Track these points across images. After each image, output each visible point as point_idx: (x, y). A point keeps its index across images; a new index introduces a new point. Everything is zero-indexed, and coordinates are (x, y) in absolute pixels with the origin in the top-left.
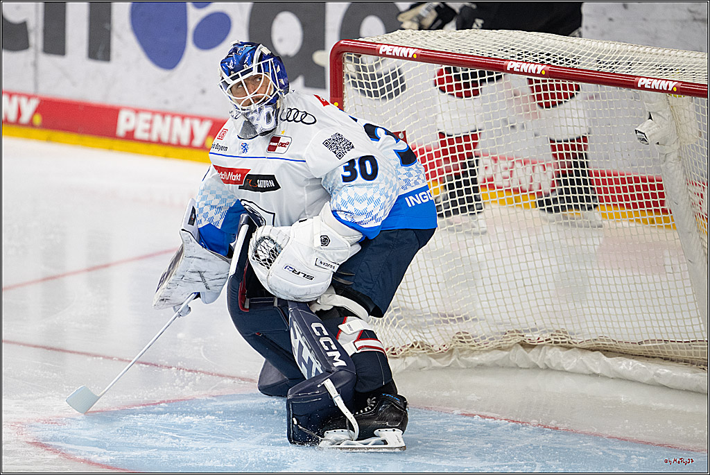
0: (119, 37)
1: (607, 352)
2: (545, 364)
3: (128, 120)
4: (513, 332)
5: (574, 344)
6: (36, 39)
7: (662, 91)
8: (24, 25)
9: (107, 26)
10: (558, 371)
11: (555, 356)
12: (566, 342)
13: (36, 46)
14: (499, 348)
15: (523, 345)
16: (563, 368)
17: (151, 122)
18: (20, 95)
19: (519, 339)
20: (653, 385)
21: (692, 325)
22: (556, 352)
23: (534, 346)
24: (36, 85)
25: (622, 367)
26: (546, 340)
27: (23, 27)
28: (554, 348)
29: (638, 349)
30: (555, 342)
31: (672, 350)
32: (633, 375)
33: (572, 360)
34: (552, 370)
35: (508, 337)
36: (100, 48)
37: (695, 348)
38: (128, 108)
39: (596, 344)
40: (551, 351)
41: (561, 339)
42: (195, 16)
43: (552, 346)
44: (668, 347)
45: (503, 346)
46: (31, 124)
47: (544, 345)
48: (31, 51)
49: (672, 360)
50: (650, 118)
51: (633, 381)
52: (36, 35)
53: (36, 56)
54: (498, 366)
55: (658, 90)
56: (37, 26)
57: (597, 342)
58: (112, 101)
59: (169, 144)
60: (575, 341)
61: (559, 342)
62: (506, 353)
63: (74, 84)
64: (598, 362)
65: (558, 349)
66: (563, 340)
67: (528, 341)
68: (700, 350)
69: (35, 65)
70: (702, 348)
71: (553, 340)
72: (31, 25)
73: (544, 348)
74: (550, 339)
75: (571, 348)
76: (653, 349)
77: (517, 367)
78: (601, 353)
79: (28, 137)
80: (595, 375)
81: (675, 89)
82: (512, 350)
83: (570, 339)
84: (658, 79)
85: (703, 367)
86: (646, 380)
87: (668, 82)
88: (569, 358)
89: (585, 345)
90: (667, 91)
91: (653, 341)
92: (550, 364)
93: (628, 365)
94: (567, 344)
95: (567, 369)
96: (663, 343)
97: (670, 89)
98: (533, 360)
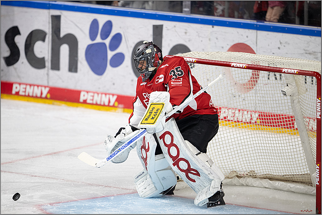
0: (81, 63)
1: (271, 179)
2: (246, 184)
3: (84, 96)
4: (233, 172)
5: (257, 176)
6: (48, 64)
7: (292, 73)
8: (43, 58)
9: (76, 58)
10: (251, 186)
11: (250, 181)
12: (254, 175)
13: (48, 67)
14: (228, 178)
15: (237, 176)
16: (253, 185)
17: (93, 96)
18: (41, 86)
19: (235, 174)
20: (288, 191)
21: (303, 169)
22: (250, 179)
23: (242, 177)
24: (48, 83)
25: (276, 185)
26: (246, 175)
27: (43, 59)
28: (250, 178)
29: (283, 178)
30: (250, 175)
31: (296, 179)
32: (281, 188)
33: (257, 182)
34: (249, 186)
35: (231, 174)
36: (73, 67)
37: (305, 177)
38: (84, 91)
39: (266, 176)
40: (248, 179)
41: (252, 174)
42: (110, 54)
43: (249, 177)
44: (294, 177)
45: (229, 177)
46: (46, 98)
47: (246, 176)
48: (46, 69)
49: (296, 182)
50: (287, 86)
51: (281, 190)
52: (48, 63)
53: (48, 71)
54: (228, 185)
55: (291, 73)
56: (48, 59)
57: (266, 175)
58: (78, 88)
59: (100, 105)
60: (258, 175)
61: (251, 176)
62: (231, 180)
63: (63, 82)
64: (266, 183)
65: (251, 178)
66: (253, 175)
67: (239, 175)
68: (307, 178)
69: (48, 74)
70: (308, 177)
71: (249, 175)
72: (46, 59)
73: (246, 177)
74: (248, 174)
75: (256, 178)
76: (288, 178)
77: (235, 185)
78: (268, 180)
79: (45, 103)
80: (266, 188)
81: (297, 73)
82: (233, 179)
83: (256, 174)
84: (291, 69)
85: (308, 184)
86: (286, 189)
87: (294, 70)
88: (255, 182)
89: (262, 176)
90: (294, 74)
91: (288, 175)
92: (248, 184)
93: (279, 184)
94: (255, 176)
95: (255, 186)
96: (292, 176)
97: (295, 73)
98: (241, 182)
